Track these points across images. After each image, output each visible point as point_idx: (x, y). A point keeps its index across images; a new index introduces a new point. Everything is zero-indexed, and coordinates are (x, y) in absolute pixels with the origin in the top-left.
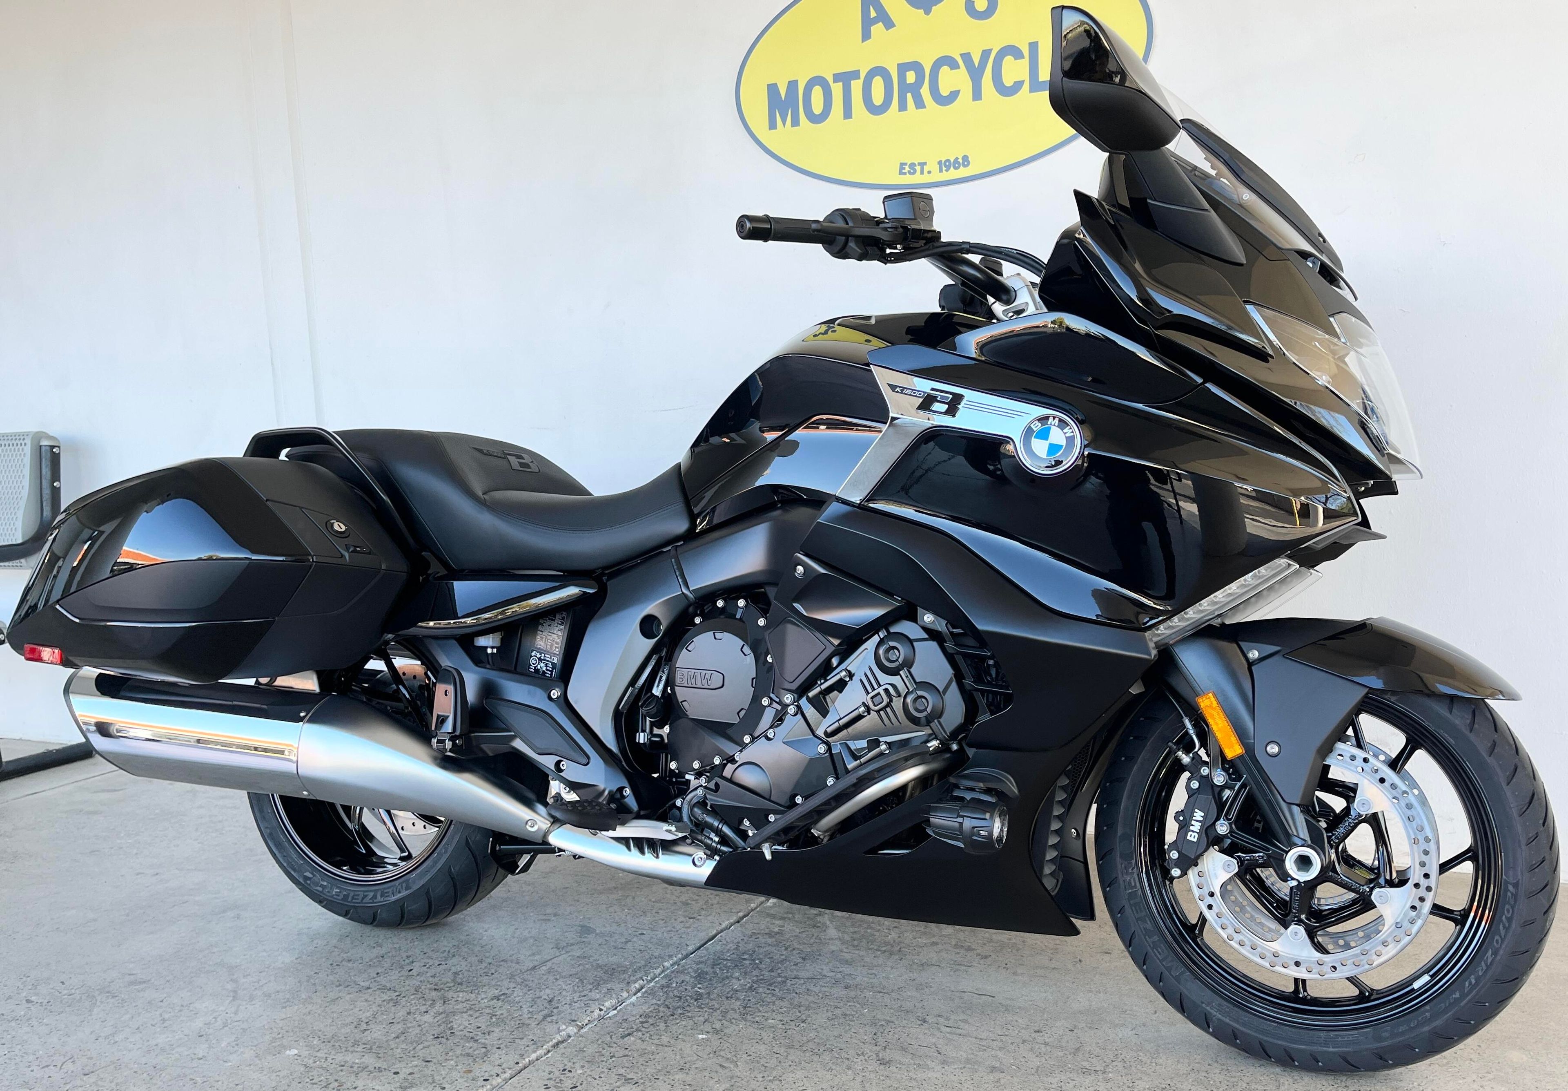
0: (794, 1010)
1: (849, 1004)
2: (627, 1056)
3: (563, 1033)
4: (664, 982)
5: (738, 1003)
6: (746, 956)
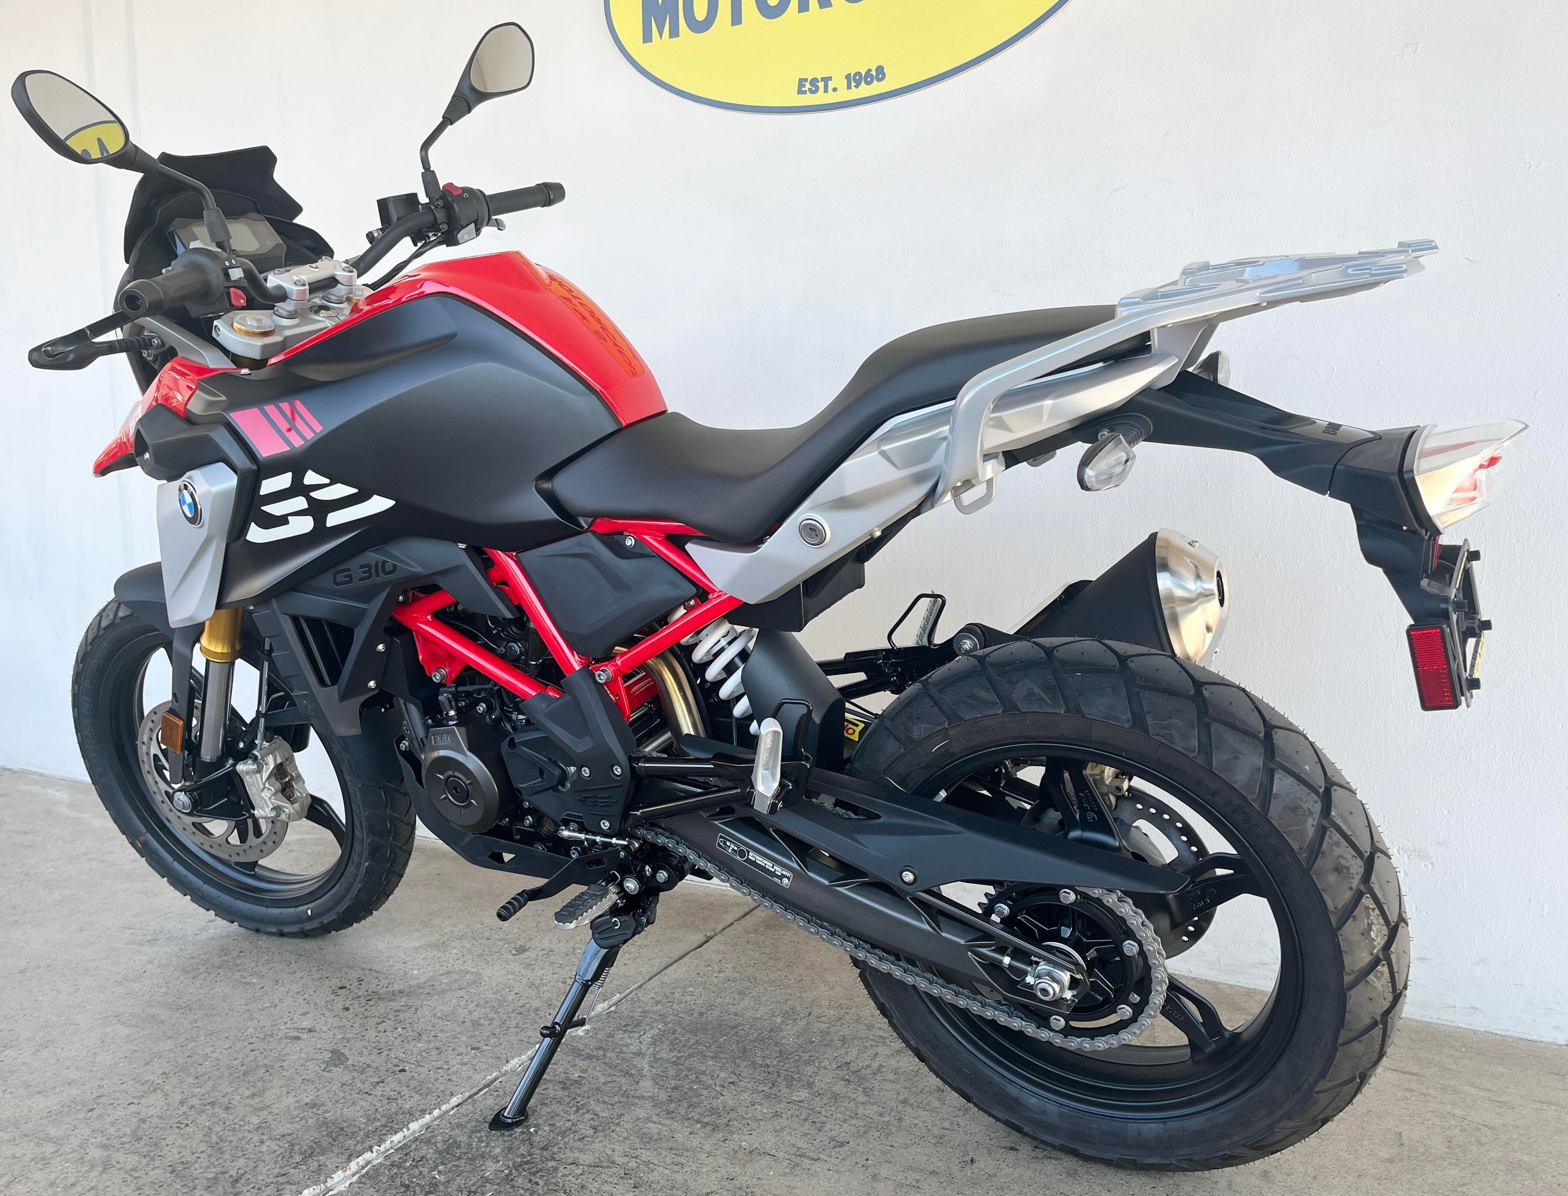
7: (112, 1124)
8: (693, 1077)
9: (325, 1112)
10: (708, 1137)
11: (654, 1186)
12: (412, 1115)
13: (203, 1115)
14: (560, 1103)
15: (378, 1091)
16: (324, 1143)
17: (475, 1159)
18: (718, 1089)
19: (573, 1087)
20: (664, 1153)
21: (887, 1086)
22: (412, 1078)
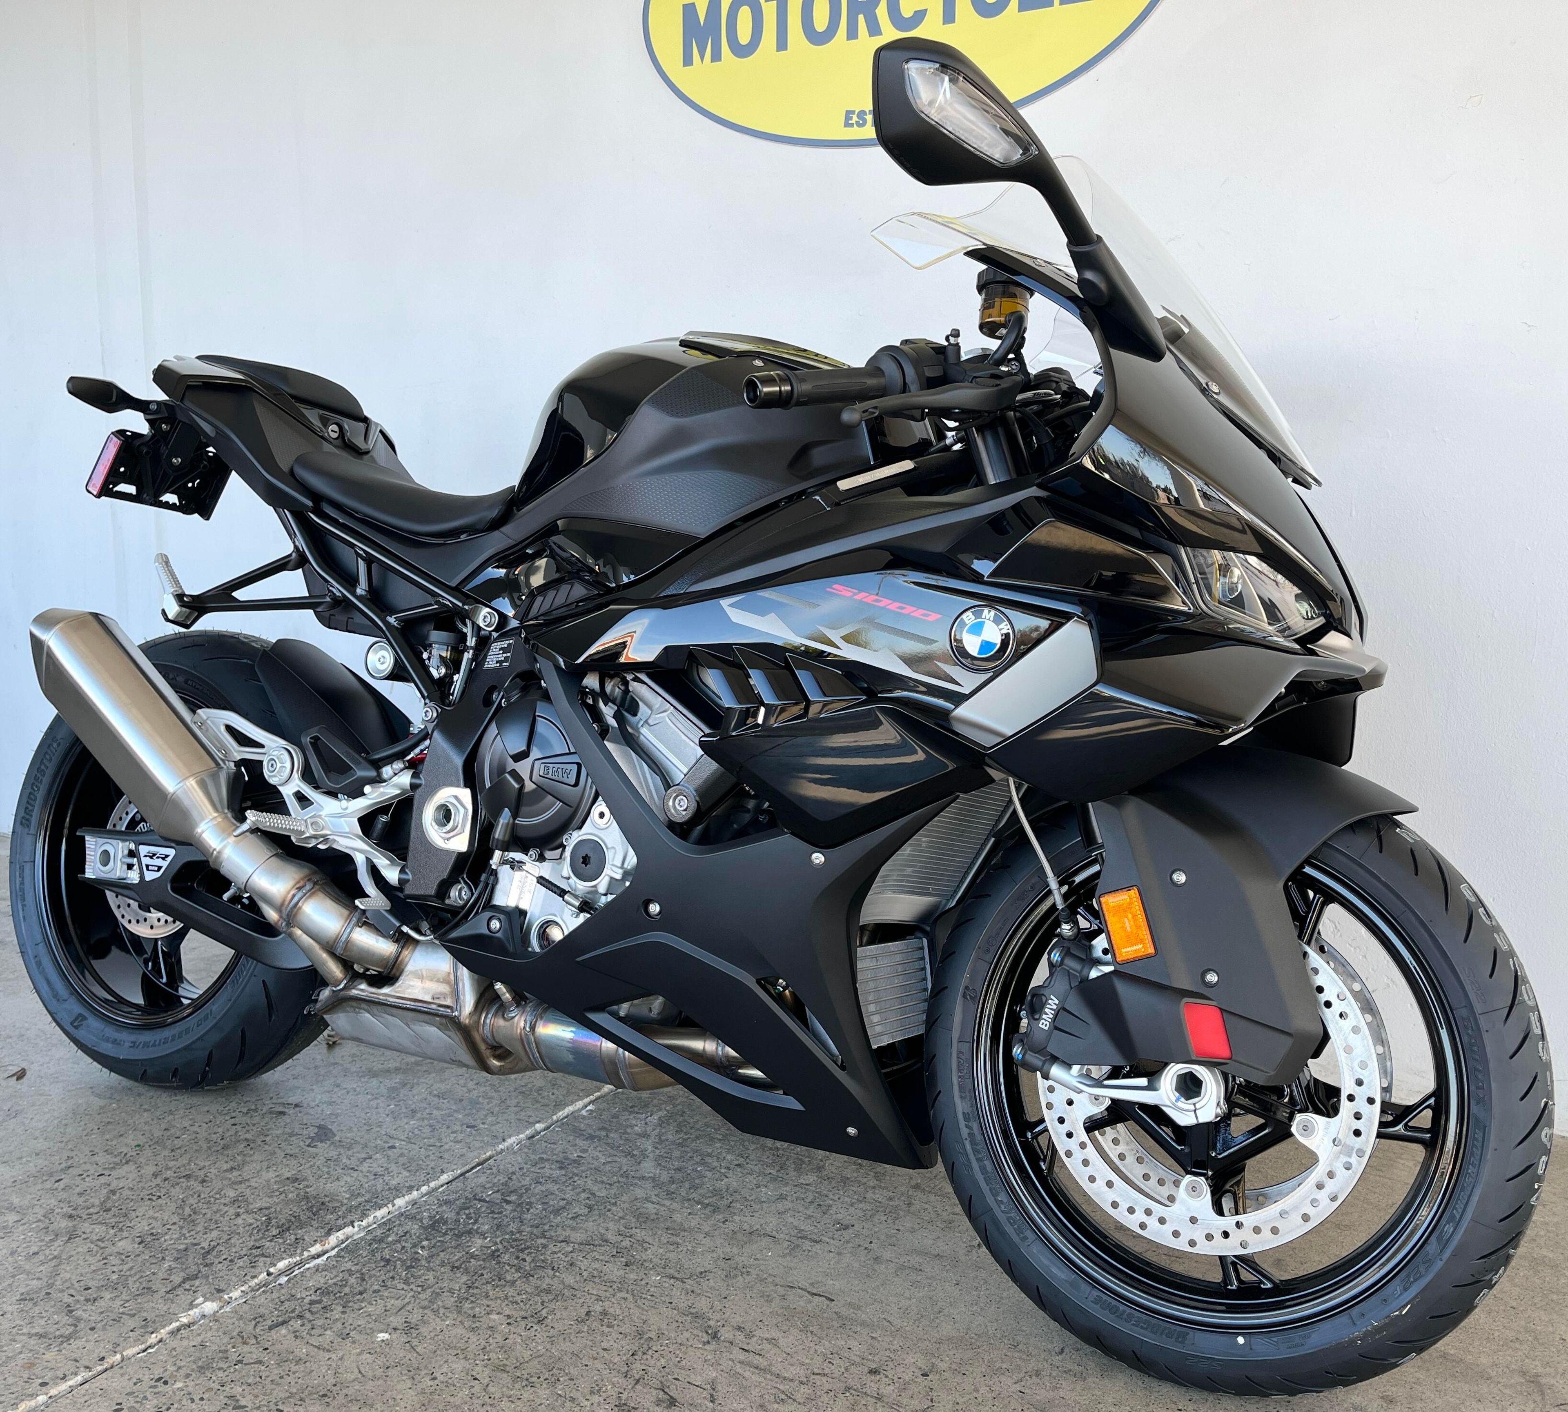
0: (537, 1299)
1: (619, 1295)
2: (260, 1362)
3: (195, 1313)
4: (379, 1233)
5: (464, 1278)
6: (513, 1198)
7: (80, 1194)
8: (698, 1159)
9: (307, 1186)
10: (708, 1218)
11: (646, 1264)
12: (398, 1191)
13: (178, 1188)
14: (555, 1181)
15: (365, 1167)
16: (303, 1218)
17: (462, 1235)
18: (723, 1171)
19: (570, 1167)
20: (659, 1232)
22: (402, 1155)
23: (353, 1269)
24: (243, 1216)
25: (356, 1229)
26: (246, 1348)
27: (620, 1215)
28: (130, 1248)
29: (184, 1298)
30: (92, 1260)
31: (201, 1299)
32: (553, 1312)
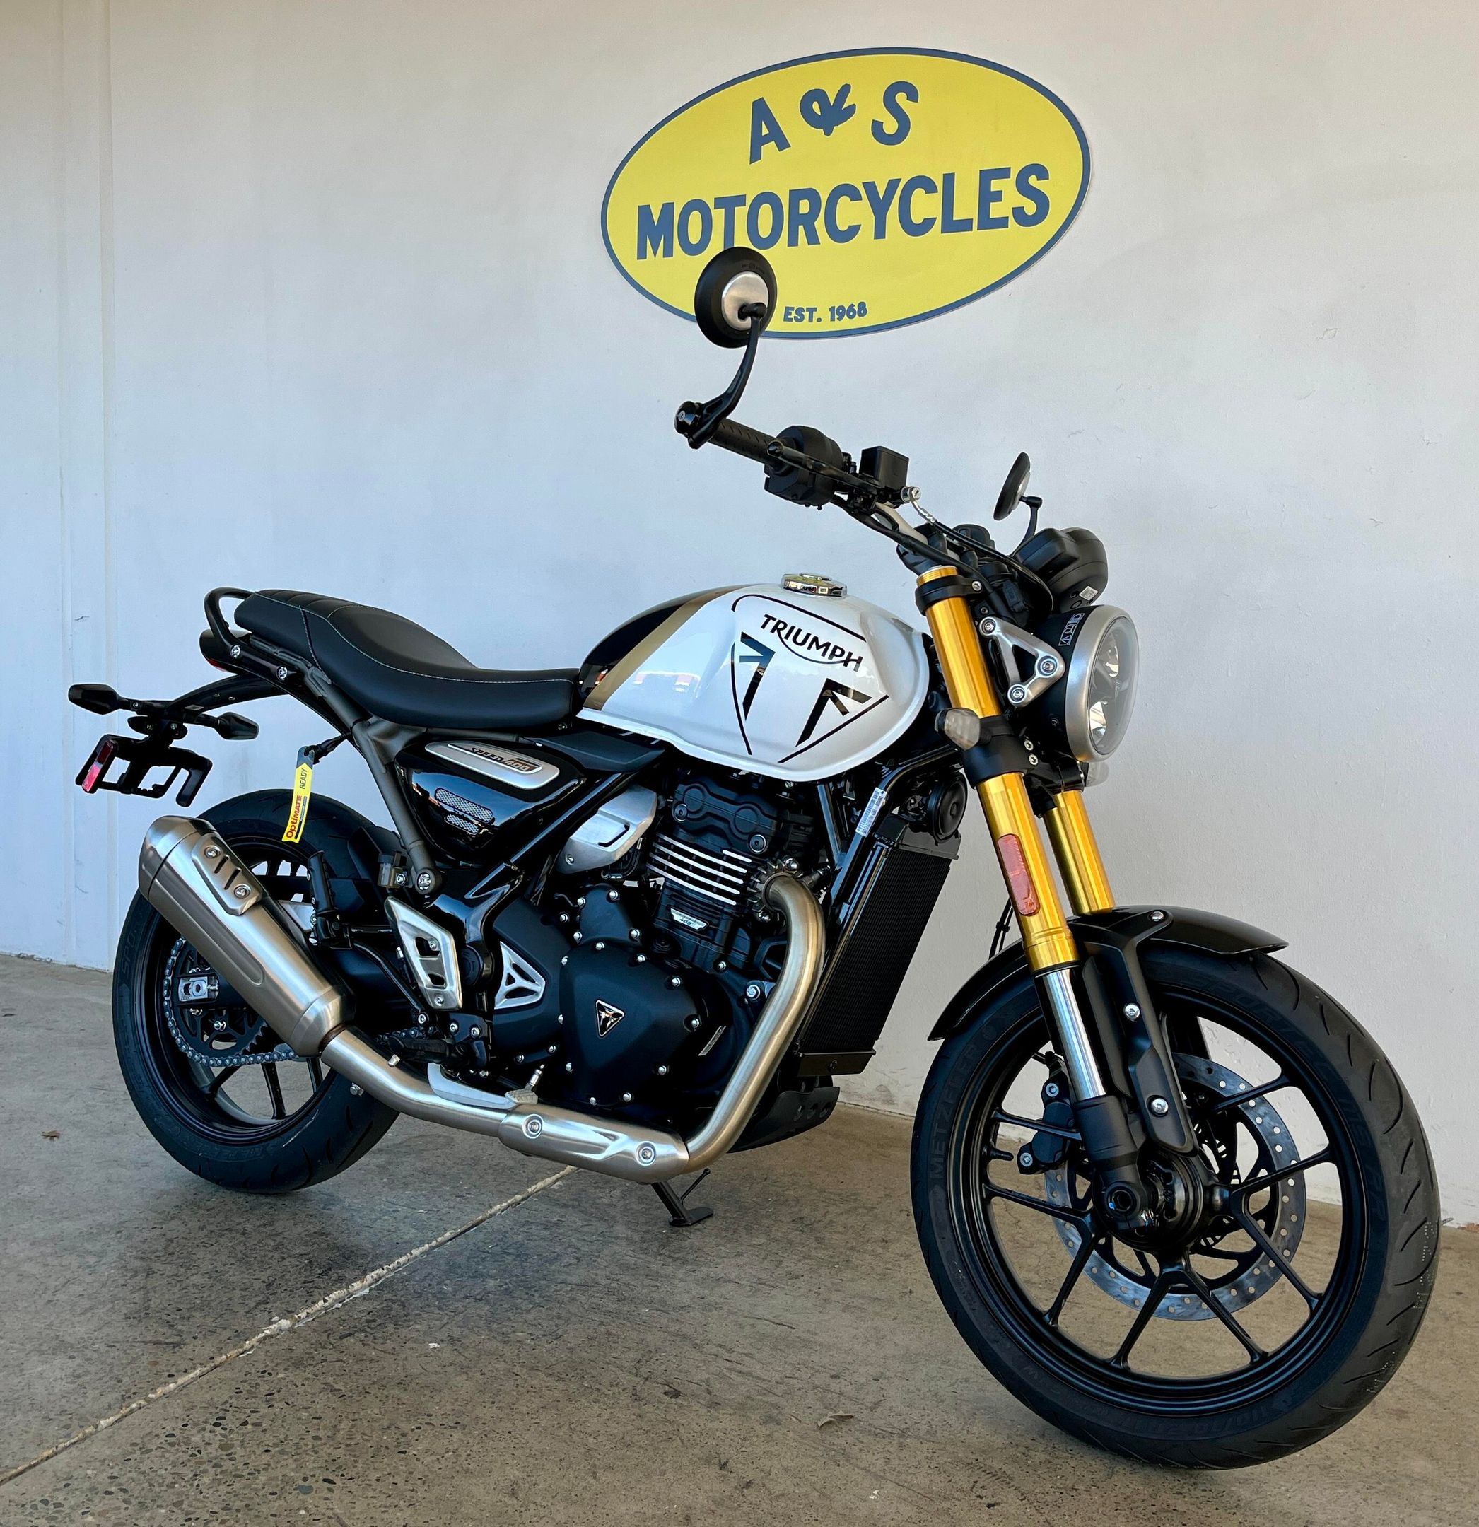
3: (274, 1328)
4: (406, 1274)
9: (334, 1239)
10: (678, 1269)
11: (635, 1301)
12: (412, 1244)
13: (224, 1238)
14: (543, 1239)
15: (378, 1224)
16: (339, 1262)
17: (476, 1277)
19: (554, 1229)
20: (641, 1278)
21: (835, 1236)
22: (406, 1217)
23: (394, 1298)
24: (289, 1259)
25: (385, 1271)
26: (326, 1352)
27: (605, 1264)
28: (202, 1281)
29: (261, 1316)
30: (176, 1290)
31: (276, 1318)
32: (566, 1332)
